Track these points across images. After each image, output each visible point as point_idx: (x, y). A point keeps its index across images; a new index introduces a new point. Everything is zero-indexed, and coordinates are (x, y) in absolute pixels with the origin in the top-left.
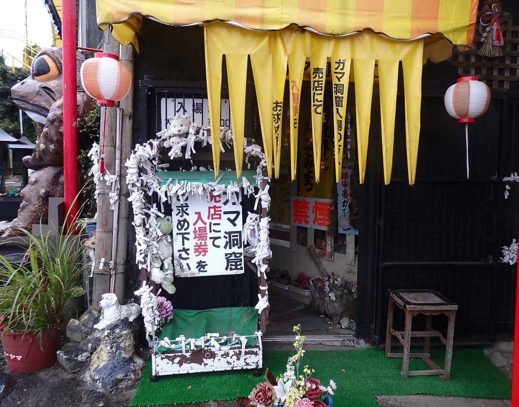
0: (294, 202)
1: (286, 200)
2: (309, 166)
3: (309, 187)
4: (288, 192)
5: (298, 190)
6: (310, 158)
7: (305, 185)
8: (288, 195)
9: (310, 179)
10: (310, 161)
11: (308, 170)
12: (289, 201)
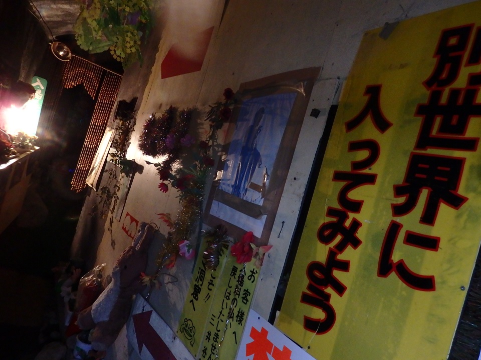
0: (254, 333)
1: (236, 313)
2: (339, 238)
3: (318, 314)
4: (247, 293)
5: (278, 304)
6: (352, 215)
7: (306, 299)
8: (245, 299)
9: (329, 290)
10: (348, 223)
11: (332, 254)
12: (241, 317)
